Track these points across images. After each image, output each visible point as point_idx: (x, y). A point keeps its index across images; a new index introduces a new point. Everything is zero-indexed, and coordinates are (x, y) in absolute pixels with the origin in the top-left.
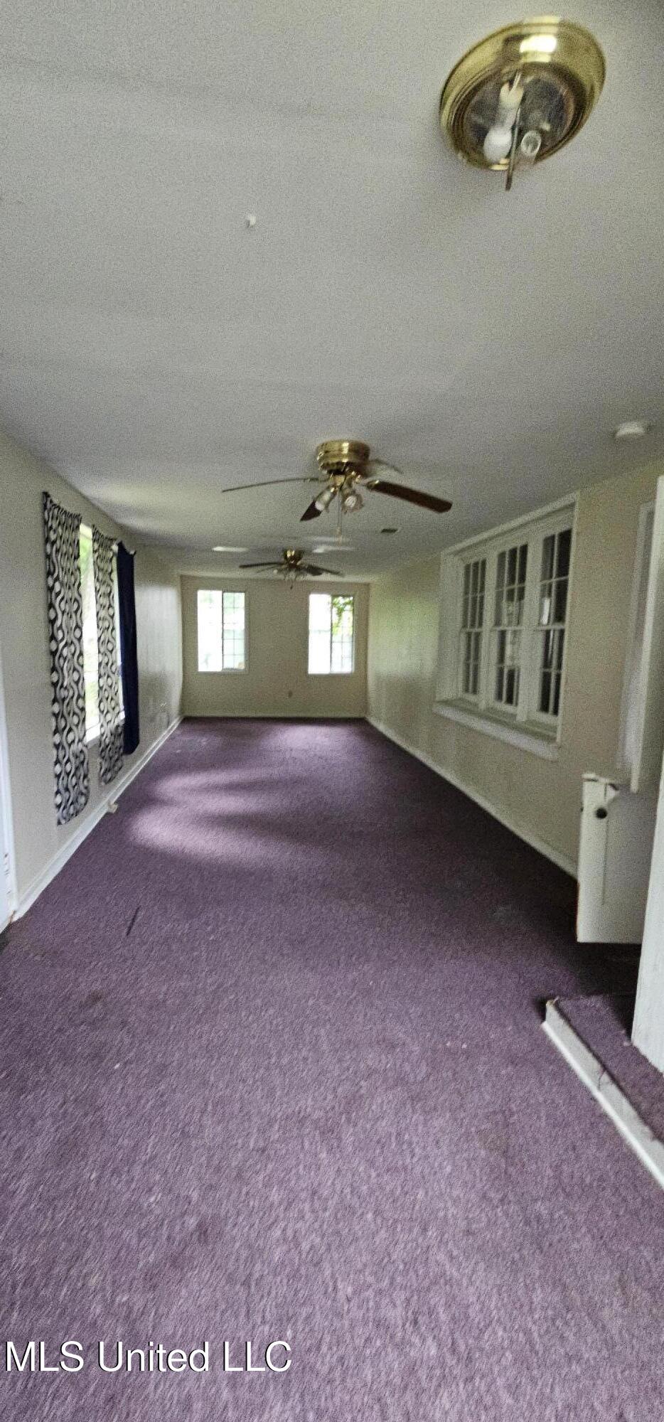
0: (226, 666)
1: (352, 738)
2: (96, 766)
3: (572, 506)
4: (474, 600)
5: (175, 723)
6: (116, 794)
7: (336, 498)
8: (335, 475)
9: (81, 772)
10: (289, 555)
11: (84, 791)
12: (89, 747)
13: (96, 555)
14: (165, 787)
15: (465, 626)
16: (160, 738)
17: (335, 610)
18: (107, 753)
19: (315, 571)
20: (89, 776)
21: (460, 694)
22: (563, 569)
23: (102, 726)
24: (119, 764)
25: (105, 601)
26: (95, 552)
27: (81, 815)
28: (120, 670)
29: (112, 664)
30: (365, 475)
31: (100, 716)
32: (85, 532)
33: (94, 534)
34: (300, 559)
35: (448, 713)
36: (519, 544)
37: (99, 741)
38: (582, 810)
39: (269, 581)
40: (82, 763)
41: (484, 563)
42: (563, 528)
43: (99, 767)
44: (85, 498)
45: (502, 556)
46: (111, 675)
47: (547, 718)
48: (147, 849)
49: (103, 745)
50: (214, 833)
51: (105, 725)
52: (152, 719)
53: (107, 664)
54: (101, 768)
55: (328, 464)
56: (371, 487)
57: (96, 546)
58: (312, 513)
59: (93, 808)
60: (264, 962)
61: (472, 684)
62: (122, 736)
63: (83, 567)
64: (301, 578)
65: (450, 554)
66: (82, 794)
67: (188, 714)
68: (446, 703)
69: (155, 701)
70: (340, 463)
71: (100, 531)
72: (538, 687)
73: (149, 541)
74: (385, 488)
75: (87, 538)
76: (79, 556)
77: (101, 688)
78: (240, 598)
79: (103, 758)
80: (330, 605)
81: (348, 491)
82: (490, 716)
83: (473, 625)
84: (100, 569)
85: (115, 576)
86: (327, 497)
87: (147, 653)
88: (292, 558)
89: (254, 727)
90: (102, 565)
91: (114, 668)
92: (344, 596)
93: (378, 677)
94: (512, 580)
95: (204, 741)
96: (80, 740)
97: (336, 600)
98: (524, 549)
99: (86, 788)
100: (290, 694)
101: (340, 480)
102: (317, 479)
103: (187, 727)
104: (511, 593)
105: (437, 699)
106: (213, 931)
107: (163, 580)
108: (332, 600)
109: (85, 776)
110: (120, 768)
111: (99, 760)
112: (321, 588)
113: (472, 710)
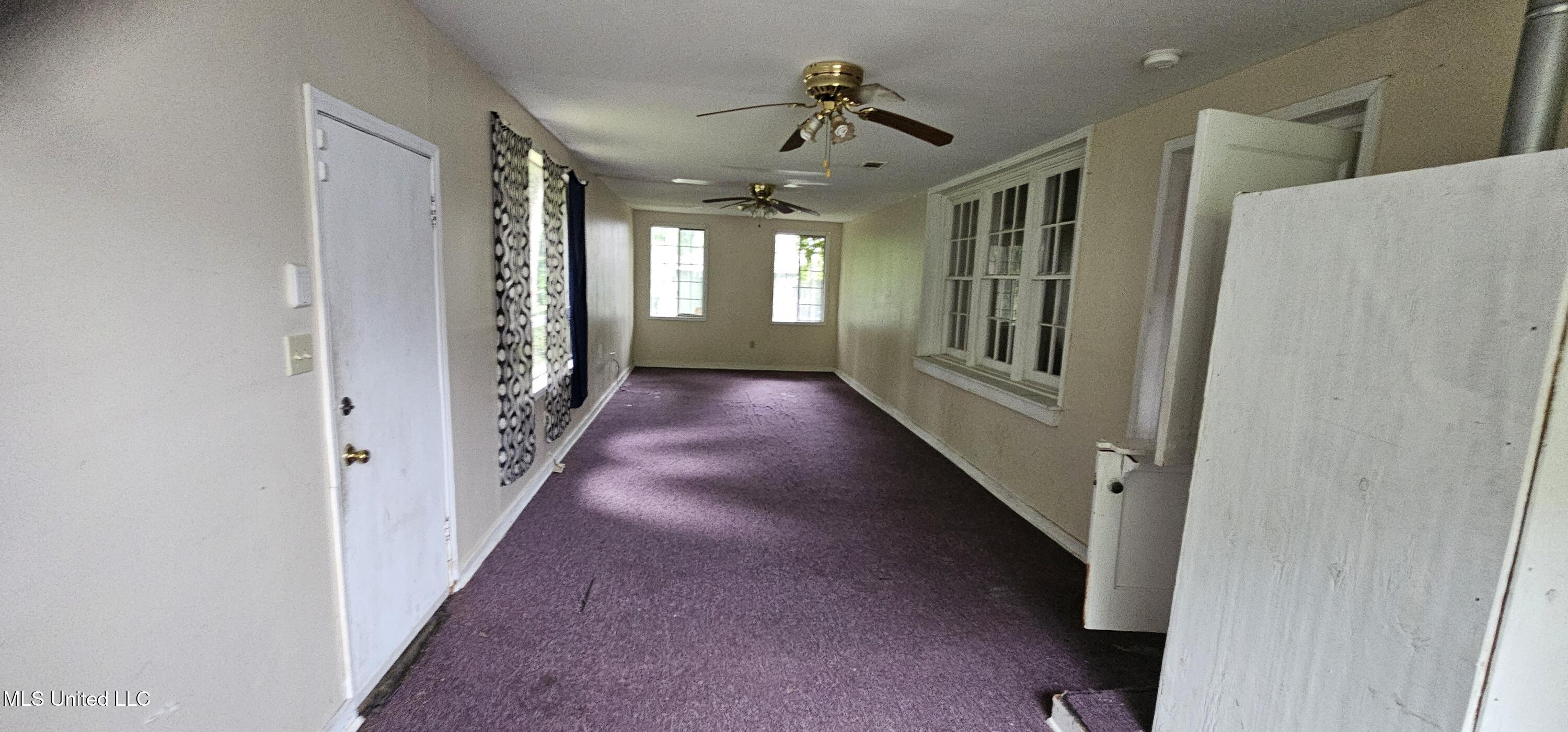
0: (681, 312)
1: (821, 395)
2: (542, 419)
3: (1084, 140)
4: (964, 244)
5: (625, 374)
6: (561, 452)
7: (824, 126)
8: (823, 100)
9: (527, 428)
10: (757, 190)
11: (530, 448)
12: (536, 399)
13: (547, 184)
14: (616, 445)
15: (952, 274)
16: (609, 391)
17: (804, 252)
18: (554, 407)
19: (786, 208)
20: (535, 432)
21: (945, 349)
22: (1070, 211)
23: (549, 376)
24: (567, 418)
25: (553, 236)
26: (545, 180)
27: (525, 475)
28: (569, 313)
29: (561, 307)
30: (858, 102)
31: (547, 365)
32: (535, 158)
33: (544, 161)
34: (769, 194)
35: (933, 370)
36: (1017, 184)
37: (546, 392)
38: (1095, 483)
39: (735, 218)
40: (528, 417)
41: (976, 203)
42: (1072, 167)
43: (545, 421)
44: (536, 120)
45: (997, 196)
46: (560, 319)
47: (1045, 378)
48: (600, 514)
49: (550, 399)
50: (673, 497)
51: (553, 375)
52: (601, 368)
53: (555, 306)
54: (547, 423)
55: (816, 88)
56: (863, 115)
57: (547, 175)
58: (795, 142)
59: (538, 468)
60: (735, 644)
61: (959, 338)
62: (570, 387)
63: (531, 197)
64: (771, 216)
65: (937, 193)
66: (528, 451)
67: (638, 364)
68: (929, 358)
69: (604, 350)
70: (829, 88)
71: (551, 158)
72: (1036, 343)
73: (600, 169)
74: (879, 117)
75: (538, 166)
76: (527, 186)
77: (549, 333)
78: (698, 237)
79: (549, 411)
80: (799, 247)
81: (838, 119)
82: (978, 374)
83: (961, 273)
84: (550, 201)
85: (564, 208)
86: (813, 125)
87: (597, 295)
88: (762, 193)
89: (710, 380)
90: (551, 196)
91: (562, 312)
92: (814, 237)
93: (851, 329)
94: (1008, 223)
95: (657, 395)
96: (527, 392)
97: (805, 241)
98: (1024, 189)
99: (532, 445)
100: (752, 345)
101: (830, 105)
102: (803, 105)
103: (638, 378)
104: (1007, 238)
105: (918, 355)
106: (676, 609)
107: (614, 213)
108: (801, 240)
109: (531, 432)
110: (567, 423)
111: (546, 414)
112: (789, 228)
113: (957, 367)
